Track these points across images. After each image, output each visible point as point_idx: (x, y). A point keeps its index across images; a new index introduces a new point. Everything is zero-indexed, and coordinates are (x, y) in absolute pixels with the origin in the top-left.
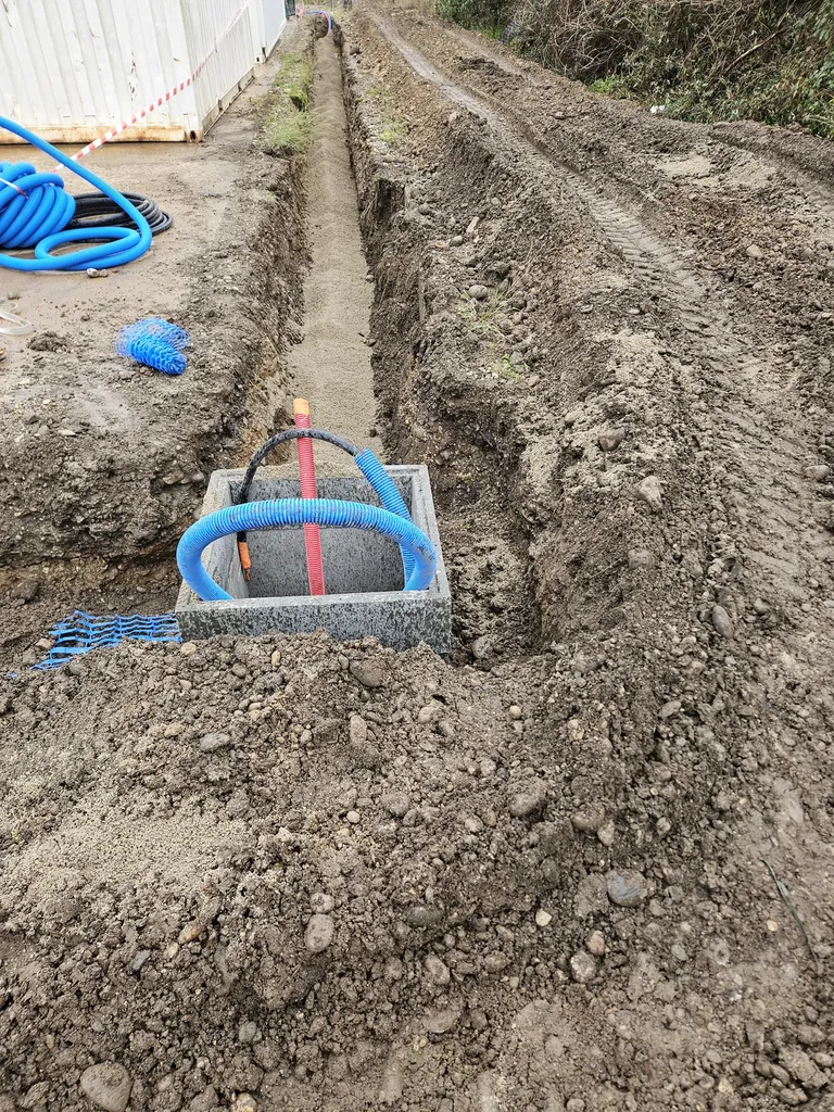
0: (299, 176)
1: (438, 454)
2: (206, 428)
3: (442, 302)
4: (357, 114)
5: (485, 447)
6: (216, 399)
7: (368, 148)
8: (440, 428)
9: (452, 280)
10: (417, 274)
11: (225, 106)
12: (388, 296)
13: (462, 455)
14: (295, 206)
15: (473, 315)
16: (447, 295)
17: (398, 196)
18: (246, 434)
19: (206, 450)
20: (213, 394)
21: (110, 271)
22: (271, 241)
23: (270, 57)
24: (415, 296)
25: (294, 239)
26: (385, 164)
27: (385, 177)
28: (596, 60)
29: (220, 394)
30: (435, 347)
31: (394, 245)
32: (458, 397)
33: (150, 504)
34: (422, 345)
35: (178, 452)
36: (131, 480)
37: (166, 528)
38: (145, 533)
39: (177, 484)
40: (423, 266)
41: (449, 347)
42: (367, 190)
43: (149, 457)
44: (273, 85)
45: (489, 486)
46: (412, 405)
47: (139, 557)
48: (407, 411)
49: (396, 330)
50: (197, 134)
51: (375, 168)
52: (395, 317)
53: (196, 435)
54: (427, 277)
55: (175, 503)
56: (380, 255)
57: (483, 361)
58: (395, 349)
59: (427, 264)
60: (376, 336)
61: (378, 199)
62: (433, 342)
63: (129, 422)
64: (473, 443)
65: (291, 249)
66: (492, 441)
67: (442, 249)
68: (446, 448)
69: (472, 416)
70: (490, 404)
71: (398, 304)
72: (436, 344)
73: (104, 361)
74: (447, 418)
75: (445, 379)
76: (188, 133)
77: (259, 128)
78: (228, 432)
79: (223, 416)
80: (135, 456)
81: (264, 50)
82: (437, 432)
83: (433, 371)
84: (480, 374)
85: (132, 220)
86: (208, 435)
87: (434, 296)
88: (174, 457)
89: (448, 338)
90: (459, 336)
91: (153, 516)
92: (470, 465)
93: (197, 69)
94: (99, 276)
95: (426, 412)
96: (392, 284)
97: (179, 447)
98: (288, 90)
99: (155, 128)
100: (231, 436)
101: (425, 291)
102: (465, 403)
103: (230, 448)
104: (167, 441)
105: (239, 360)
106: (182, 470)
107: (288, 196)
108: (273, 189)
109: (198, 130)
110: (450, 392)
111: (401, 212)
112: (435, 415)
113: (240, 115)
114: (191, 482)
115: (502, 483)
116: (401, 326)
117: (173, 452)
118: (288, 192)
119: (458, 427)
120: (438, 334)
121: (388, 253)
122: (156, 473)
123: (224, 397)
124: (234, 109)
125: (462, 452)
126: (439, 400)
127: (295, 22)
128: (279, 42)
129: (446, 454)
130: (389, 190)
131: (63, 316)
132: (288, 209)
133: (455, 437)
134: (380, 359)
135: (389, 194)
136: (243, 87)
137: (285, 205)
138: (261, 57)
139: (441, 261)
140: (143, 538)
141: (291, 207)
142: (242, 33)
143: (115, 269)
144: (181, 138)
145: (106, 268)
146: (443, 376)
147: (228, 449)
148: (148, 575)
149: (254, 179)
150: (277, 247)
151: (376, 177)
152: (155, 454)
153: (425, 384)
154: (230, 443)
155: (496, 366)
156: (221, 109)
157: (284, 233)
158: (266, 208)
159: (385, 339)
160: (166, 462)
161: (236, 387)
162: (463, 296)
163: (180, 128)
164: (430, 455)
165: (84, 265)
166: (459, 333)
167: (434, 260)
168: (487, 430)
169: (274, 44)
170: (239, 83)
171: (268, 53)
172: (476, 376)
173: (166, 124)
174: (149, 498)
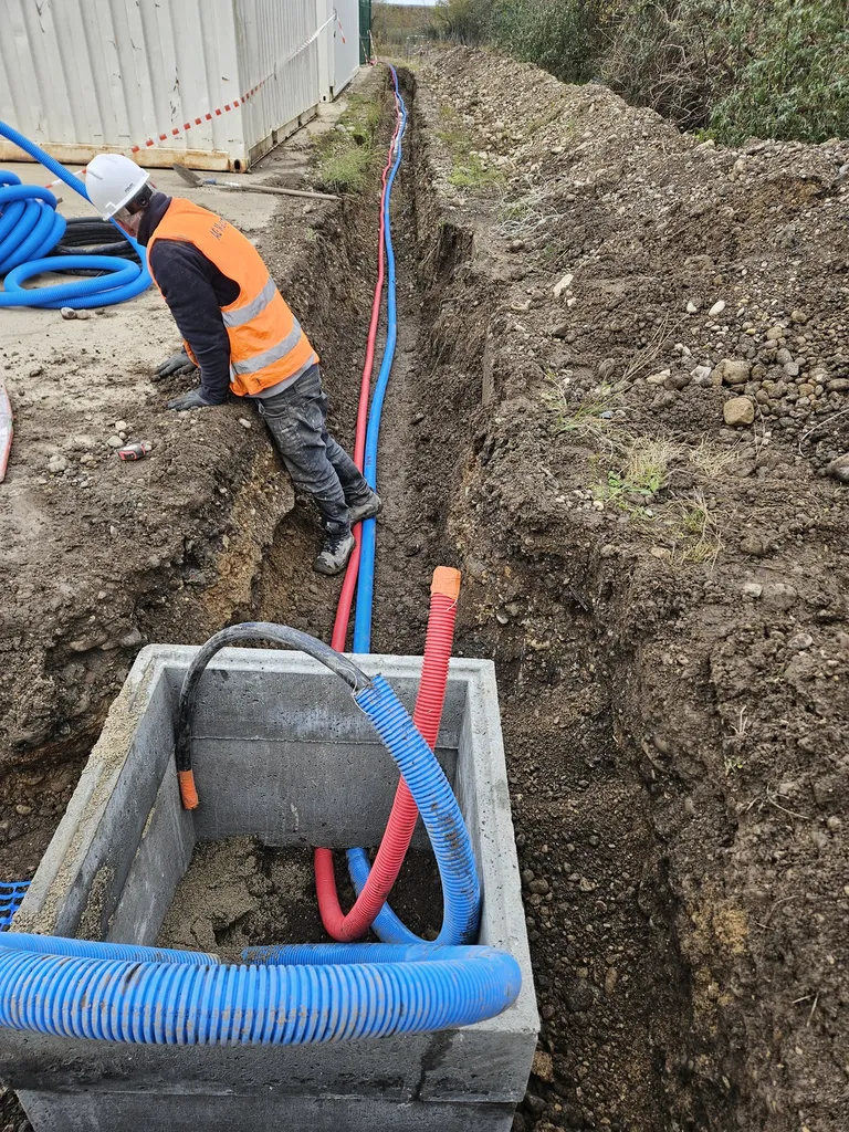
0: (354, 219)
1: (502, 607)
2: (154, 560)
3: (519, 384)
4: (424, 156)
5: (574, 608)
6: (178, 515)
7: (434, 191)
8: (508, 570)
9: (532, 354)
10: (483, 339)
11: (280, 139)
12: (443, 363)
13: (537, 614)
14: (343, 249)
15: (562, 406)
16: (526, 375)
17: (465, 245)
18: (223, 560)
19: (153, 592)
20: (174, 507)
21: (92, 313)
22: (307, 288)
23: (338, 97)
24: (478, 366)
25: (338, 287)
26: (451, 208)
27: (451, 222)
28: (693, 114)
29: (185, 507)
30: (508, 450)
31: (456, 301)
32: (539, 532)
33: (40, 690)
34: (488, 442)
35: (100, 602)
36: (13, 649)
37: (69, 721)
38: (27, 735)
39: (95, 650)
40: (493, 331)
41: (528, 453)
42: (429, 237)
43: (47, 612)
44: (337, 123)
45: (576, 666)
46: (469, 526)
47: (20, 764)
48: (460, 531)
49: (450, 407)
50: (243, 164)
51: (439, 212)
52: (451, 390)
53: (137, 573)
54: (497, 346)
55: (91, 676)
56: (437, 311)
57: (579, 479)
58: (447, 431)
59: (499, 330)
60: (425, 410)
61: (441, 247)
62: (506, 442)
63: (35, 547)
64: (557, 600)
65: (333, 297)
66: (589, 602)
67: (519, 312)
68: (516, 599)
69: (559, 562)
70: (589, 550)
71: (456, 375)
72: (509, 445)
73: (37, 440)
74: (519, 558)
75: (522, 505)
76: (232, 163)
77: (313, 162)
78: (192, 560)
79: (186, 540)
80: (23, 611)
81: (331, 88)
82: (503, 574)
83: (504, 489)
84: (577, 502)
85: (135, 252)
86: (158, 571)
87: (508, 375)
88: (90, 612)
89: (527, 440)
90: (544, 437)
91: (44, 709)
92: (548, 630)
93: (249, 91)
94: (76, 318)
95: (487, 542)
96: (450, 349)
97: (102, 595)
98: (352, 128)
99: (196, 154)
100: (198, 567)
101: (496, 366)
102: (548, 543)
103: (198, 584)
104: (84, 584)
105: (227, 451)
106: (104, 630)
107: (336, 236)
108: (318, 227)
109: (244, 160)
110: (528, 524)
111: (468, 263)
112: (501, 549)
113: (297, 149)
114: (119, 647)
115: (598, 667)
116: (457, 401)
117: (90, 603)
118: (336, 232)
119: (535, 573)
120: (514, 432)
121: (447, 310)
122: (56, 637)
123: (192, 511)
124: (290, 143)
125: (538, 610)
126: (510, 531)
127: (367, 69)
128: (349, 84)
129: (513, 609)
130: (454, 237)
131: (8, 368)
132: (335, 252)
133: (530, 587)
134: (428, 441)
135: (454, 243)
136: (304, 122)
137: (331, 246)
138: (328, 96)
139: (518, 327)
140: (24, 742)
141: (339, 250)
142: (308, 67)
143: (100, 310)
144: (224, 167)
145: (87, 308)
146: (520, 499)
147: (192, 584)
148: (39, 784)
149: (297, 214)
150: (314, 295)
151: (441, 222)
152: (58, 609)
153: (489, 502)
154: (198, 576)
155: (600, 491)
156: (275, 142)
157: (327, 279)
158: (305, 248)
159: (436, 415)
160: (75, 621)
161: (216, 491)
162: (548, 378)
163: (223, 156)
164: (490, 607)
165: (59, 304)
166: (544, 433)
167: (509, 326)
168: (581, 584)
169: (342, 86)
170: (299, 117)
171: (336, 93)
172: (570, 504)
173: (209, 151)
174: (39, 680)
